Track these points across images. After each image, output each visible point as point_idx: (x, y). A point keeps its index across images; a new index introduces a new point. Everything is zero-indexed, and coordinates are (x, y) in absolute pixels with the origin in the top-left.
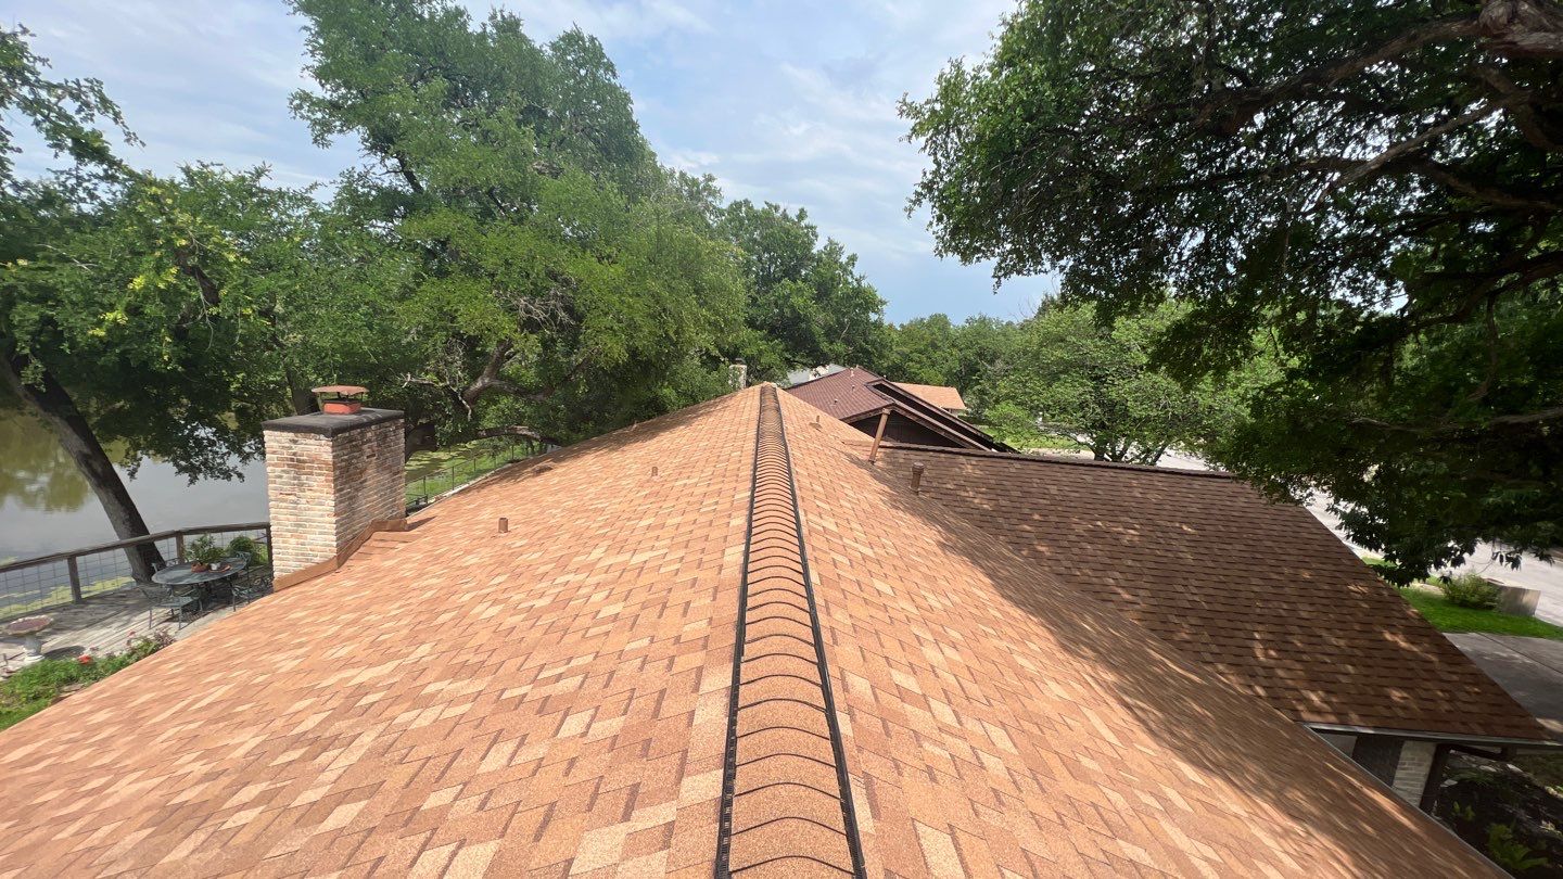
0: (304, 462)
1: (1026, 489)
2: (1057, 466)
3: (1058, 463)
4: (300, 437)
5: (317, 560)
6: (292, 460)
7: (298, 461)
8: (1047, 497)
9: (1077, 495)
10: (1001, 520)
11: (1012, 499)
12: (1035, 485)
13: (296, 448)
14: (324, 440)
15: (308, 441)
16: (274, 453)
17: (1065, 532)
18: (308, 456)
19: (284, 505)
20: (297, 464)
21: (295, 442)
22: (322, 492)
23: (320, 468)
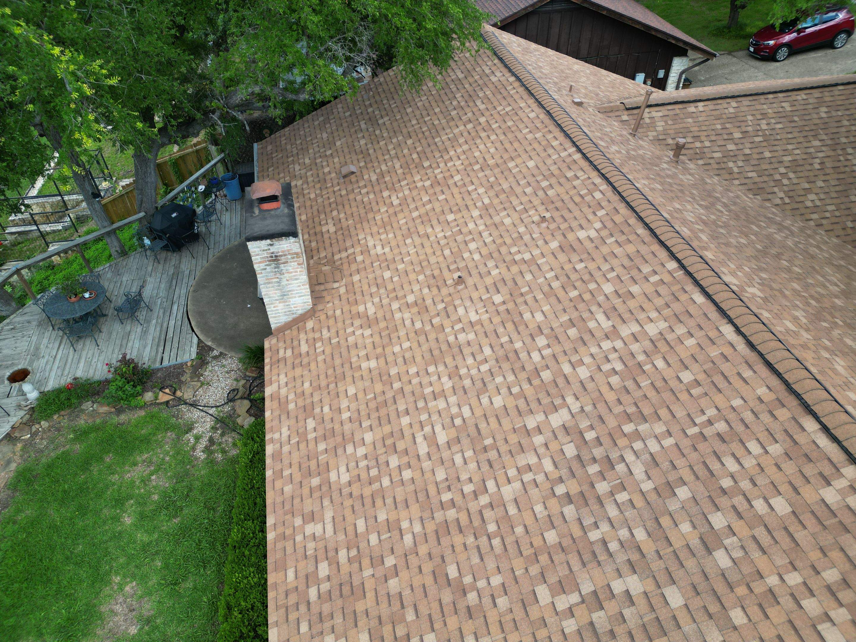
0: (281, 256)
1: (744, 129)
2: (762, 97)
3: (763, 94)
4: (275, 242)
5: (300, 312)
6: (272, 257)
7: (276, 256)
8: (760, 133)
9: (780, 126)
10: (731, 164)
11: (737, 141)
12: (750, 123)
13: (273, 249)
14: (292, 239)
15: (281, 242)
16: (258, 255)
17: (776, 165)
18: (283, 252)
19: (270, 285)
20: (275, 259)
21: (271, 245)
22: (296, 272)
23: (293, 258)
